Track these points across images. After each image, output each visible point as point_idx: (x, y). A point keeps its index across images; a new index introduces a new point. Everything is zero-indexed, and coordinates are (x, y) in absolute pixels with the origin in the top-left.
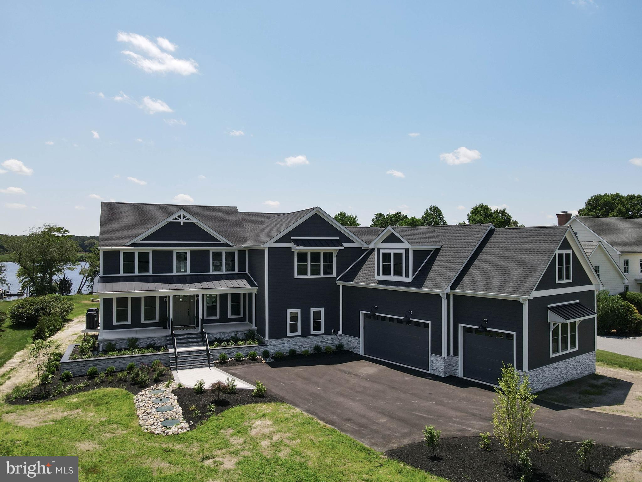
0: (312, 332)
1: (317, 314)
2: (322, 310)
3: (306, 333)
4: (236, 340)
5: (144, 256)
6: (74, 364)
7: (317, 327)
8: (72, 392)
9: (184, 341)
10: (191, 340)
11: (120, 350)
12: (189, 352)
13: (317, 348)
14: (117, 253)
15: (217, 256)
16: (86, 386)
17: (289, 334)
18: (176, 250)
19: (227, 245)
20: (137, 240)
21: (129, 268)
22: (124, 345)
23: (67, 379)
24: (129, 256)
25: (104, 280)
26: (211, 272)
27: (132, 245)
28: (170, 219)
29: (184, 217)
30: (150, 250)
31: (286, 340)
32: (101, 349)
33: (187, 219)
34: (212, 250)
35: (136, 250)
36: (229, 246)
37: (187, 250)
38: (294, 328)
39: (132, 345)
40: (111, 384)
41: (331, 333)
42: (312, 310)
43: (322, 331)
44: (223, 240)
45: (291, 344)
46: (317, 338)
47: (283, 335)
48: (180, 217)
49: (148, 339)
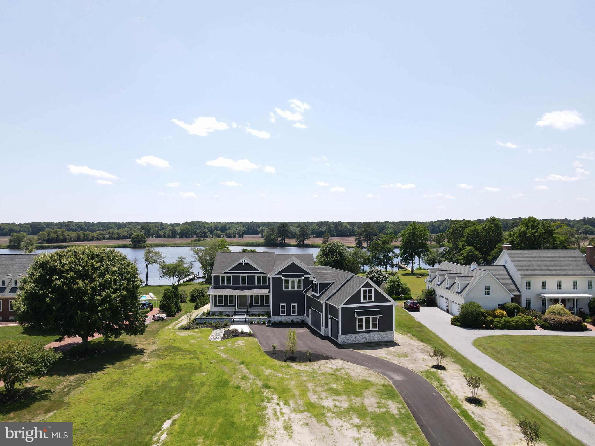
0: (292, 314)
1: (294, 306)
2: (296, 304)
3: (288, 314)
4: (259, 315)
5: (229, 278)
6: (200, 319)
7: (294, 312)
8: (197, 328)
9: (240, 314)
10: (243, 314)
11: (216, 316)
12: (240, 318)
13: (292, 321)
14: (219, 276)
15: (259, 278)
16: (202, 327)
17: (281, 314)
18: (241, 275)
19: (263, 273)
20: (226, 271)
21: (223, 282)
22: (218, 314)
23: (197, 324)
24: (223, 278)
25: (214, 287)
26: (256, 285)
27: (224, 273)
28: (239, 262)
29: (244, 261)
30: (231, 275)
31: (280, 316)
32: (211, 314)
33: (246, 262)
34: (256, 275)
35: (226, 275)
36: (264, 273)
37: (246, 275)
38: (283, 312)
39: (221, 313)
40: (209, 327)
41: (300, 315)
42: (292, 304)
43: (296, 314)
44: (261, 271)
45: (282, 319)
46: (294, 316)
47: (278, 314)
48: (243, 261)
49: (228, 312)
